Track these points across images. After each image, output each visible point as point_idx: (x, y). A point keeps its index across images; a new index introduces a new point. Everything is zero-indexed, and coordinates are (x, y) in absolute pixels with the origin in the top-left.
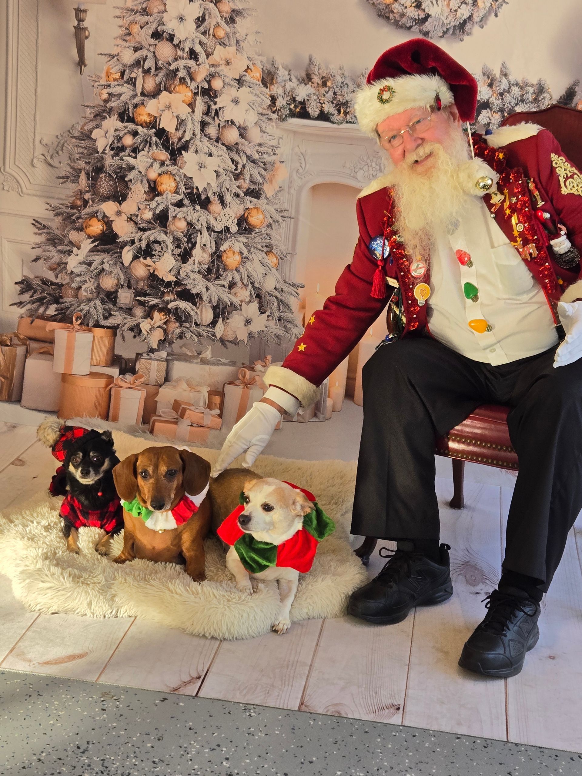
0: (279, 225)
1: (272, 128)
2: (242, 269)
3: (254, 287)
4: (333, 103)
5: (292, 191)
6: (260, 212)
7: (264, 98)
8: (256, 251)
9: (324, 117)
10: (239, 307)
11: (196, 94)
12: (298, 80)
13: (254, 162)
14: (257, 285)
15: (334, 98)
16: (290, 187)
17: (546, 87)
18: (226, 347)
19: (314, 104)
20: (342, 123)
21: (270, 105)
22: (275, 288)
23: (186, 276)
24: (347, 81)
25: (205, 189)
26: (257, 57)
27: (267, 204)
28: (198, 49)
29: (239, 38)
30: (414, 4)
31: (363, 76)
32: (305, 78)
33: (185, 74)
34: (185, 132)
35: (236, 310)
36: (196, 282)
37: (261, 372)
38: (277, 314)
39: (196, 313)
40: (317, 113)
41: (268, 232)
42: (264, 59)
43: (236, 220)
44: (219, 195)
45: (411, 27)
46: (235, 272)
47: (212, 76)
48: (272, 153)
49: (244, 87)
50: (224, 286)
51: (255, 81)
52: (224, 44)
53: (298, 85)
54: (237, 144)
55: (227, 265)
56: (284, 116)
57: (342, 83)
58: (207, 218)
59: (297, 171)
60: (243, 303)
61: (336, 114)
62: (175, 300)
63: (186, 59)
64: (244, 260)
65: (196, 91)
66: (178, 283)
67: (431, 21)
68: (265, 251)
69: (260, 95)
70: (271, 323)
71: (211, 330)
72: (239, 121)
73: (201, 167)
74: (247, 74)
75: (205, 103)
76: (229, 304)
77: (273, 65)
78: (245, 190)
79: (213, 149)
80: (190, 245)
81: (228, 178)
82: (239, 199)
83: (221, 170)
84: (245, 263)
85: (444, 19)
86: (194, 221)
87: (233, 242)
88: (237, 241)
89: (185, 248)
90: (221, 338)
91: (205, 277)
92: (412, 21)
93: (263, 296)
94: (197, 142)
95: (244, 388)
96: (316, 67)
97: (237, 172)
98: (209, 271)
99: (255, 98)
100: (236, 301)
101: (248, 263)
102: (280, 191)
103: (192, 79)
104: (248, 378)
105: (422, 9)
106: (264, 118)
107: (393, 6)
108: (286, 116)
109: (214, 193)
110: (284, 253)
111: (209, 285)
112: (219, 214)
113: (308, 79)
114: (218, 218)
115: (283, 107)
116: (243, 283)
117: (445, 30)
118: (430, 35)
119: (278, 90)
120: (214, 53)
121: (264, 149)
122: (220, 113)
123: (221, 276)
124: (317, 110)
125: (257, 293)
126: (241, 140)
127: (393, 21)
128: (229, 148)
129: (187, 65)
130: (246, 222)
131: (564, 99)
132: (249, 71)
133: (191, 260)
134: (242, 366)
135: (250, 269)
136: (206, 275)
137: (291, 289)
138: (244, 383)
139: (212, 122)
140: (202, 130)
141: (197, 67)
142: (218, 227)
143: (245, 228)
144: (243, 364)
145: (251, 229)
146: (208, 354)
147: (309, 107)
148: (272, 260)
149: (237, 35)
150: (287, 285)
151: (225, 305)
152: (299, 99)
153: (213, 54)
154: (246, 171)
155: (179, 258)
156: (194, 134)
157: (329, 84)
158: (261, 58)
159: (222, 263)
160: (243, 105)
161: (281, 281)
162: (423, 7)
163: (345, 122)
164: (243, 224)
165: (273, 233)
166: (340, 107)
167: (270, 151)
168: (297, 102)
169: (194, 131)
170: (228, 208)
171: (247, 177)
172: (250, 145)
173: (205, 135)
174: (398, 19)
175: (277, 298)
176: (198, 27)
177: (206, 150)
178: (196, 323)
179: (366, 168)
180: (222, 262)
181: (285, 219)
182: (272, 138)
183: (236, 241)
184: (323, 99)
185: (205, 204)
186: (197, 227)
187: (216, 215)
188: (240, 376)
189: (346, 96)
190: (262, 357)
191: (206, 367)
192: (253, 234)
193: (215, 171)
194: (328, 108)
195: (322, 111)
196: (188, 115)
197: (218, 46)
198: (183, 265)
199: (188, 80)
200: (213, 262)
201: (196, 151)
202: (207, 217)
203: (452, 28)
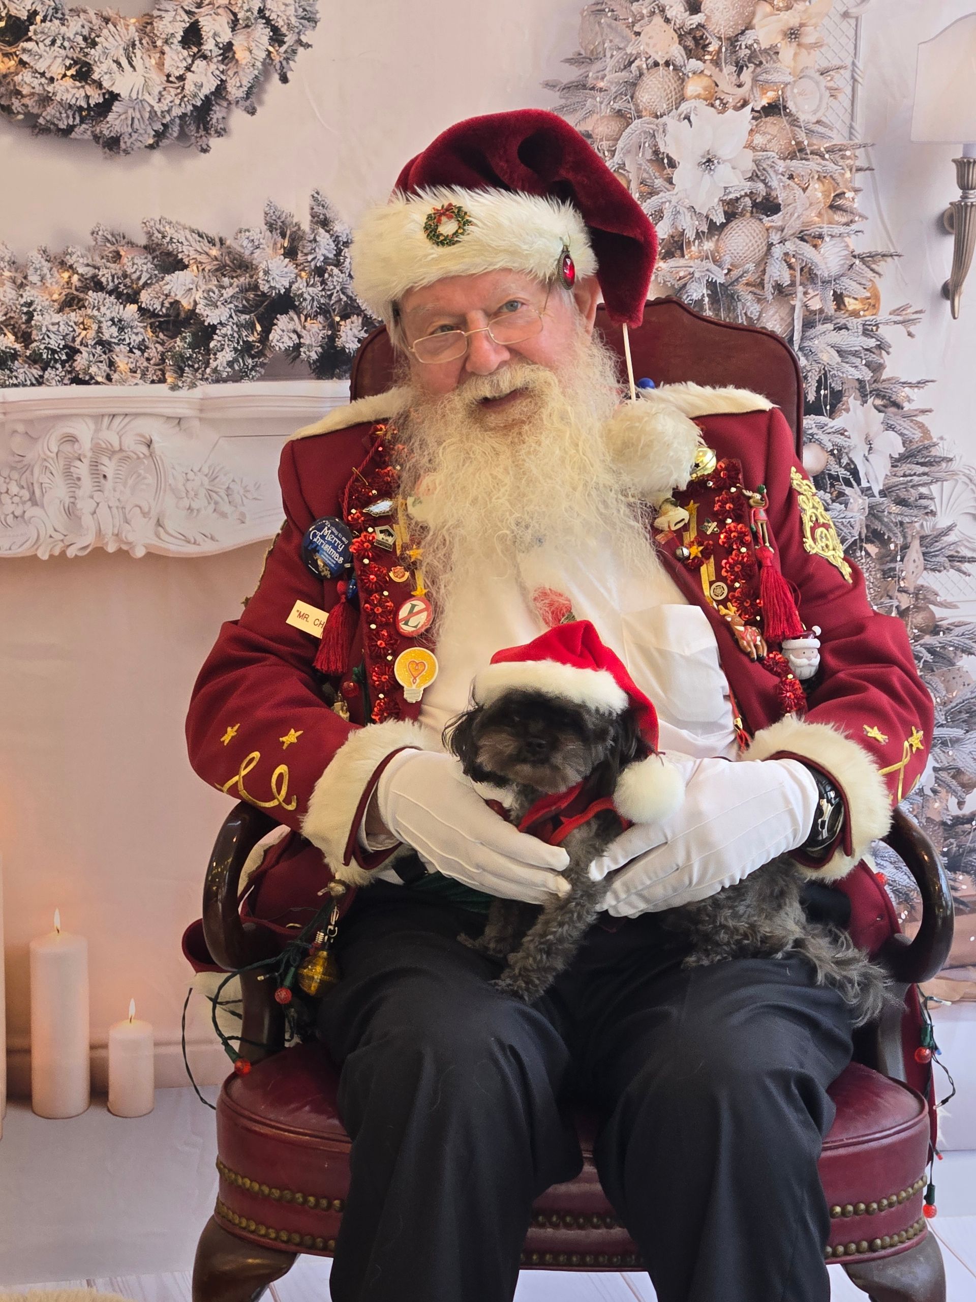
30: (72, 71)
45: (70, 129)
67: (121, 110)
85: (153, 103)
92: (70, 113)
105: (94, 81)
107: (18, 79)
117: (160, 127)
118: (122, 144)
127: (21, 117)
162: (95, 76)
174: (35, 111)
203: (177, 121)
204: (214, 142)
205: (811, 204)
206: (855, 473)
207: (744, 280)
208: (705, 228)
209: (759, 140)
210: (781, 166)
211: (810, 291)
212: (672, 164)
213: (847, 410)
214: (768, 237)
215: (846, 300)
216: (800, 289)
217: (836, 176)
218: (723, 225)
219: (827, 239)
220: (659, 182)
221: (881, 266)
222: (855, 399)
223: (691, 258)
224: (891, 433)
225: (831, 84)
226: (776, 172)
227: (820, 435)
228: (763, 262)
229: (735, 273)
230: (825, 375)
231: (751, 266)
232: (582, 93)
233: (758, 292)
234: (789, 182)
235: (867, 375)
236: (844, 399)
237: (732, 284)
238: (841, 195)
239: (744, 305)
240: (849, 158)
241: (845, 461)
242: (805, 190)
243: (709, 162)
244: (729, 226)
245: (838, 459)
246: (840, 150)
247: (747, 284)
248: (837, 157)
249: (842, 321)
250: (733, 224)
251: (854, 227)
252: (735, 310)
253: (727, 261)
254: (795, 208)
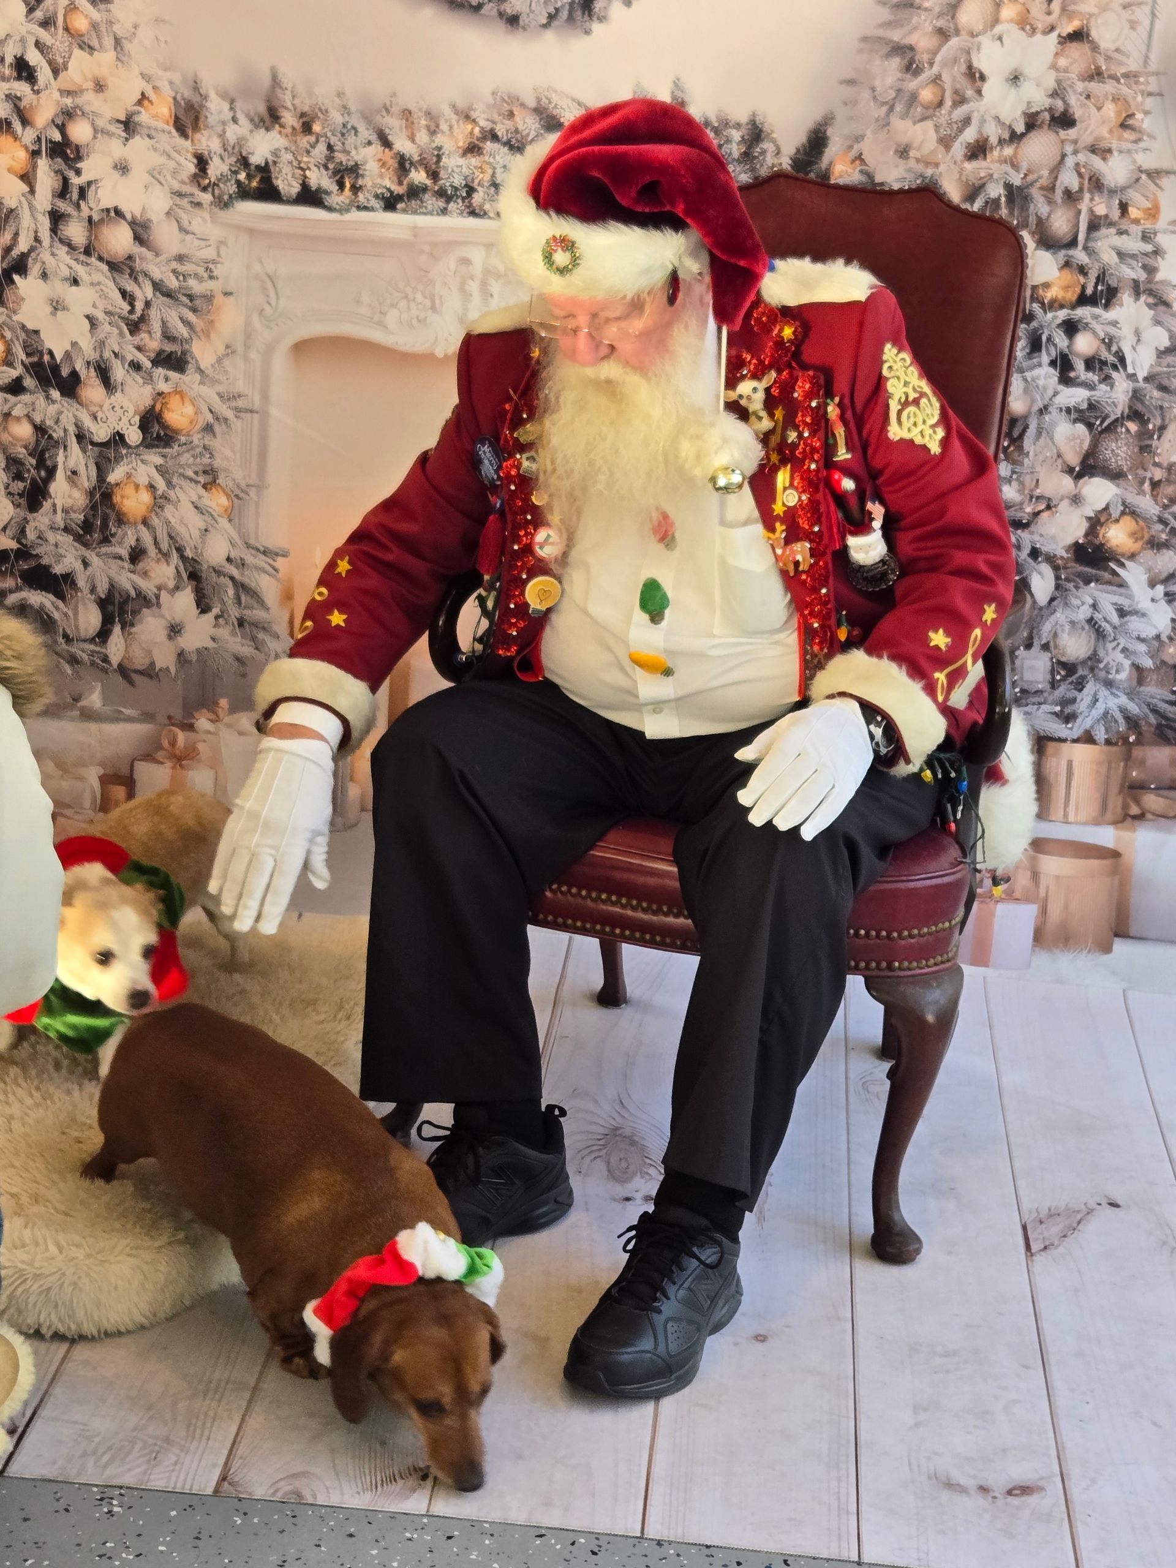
0: (228, 425)
1: (202, 222)
2: (155, 521)
3: (183, 558)
4: (326, 168)
5: (254, 355)
6: (187, 401)
7: (181, 159)
8: (183, 482)
9: (309, 197)
10: (154, 600)
11: (35, 154)
12: (252, 120)
13: (169, 294)
14: (189, 553)
15: (330, 158)
16: (247, 347)
17: (766, 128)
18: (131, 683)
19: (287, 170)
20: (348, 211)
21: (195, 176)
22: (229, 560)
23: (39, 537)
24: (355, 121)
25: (67, 355)
26: (160, 73)
27: (201, 383)
28: (33, 57)
29: (120, 34)
31: (387, 111)
32: (267, 118)
33: (9, 111)
34: (17, 234)
35: (148, 607)
36: (61, 551)
37: (209, 732)
38: (234, 612)
39: (66, 614)
40: (295, 189)
41: (207, 442)
42: (177, 78)
43: (137, 419)
44: (99, 366)
45: (480, 6)
46: (141, 527)
47: (69, 114)
48: (205, 275)
49: (137, 138)
50: (120, 558)
51: (160, 125)
52: (89, 47)
53: (251, 131)
54: (130, 258)
55: (124, 514)
56: (226, 197)
57: (344, 126)
58: (75, 416)
59: (261, 312)
60: (164, 594)
61: (335, 192)
62: (18, 589)
63: (8, 80)
64: (159, 502)
65: (36, 148)
66: (23, 553)
68: (203, 481)
69: (174, 154)
70: (224, 633)
71: (98, 649)
72: (131, 208)
73: (56, 309)
74: (142, 110)
75: (56, 172)
76: (133, 594)
77: (196, 88)
78: (153, 355)
79: (81, 271)
80: (43, 473)
81: (115, 331)
82: (142, 373)
83: (100, 315)
84: (161, 507)
86: (48, 423)
87: (134, 464)
88: (143, 461)
89: (33, 480)
90: (120, 665)
91: (78, 538)
93: (204, 575)
94: (45, 256)
95: (173, 768)
96: (288, 94)
97: (135, 317)
98: (87, 526)
99: (162, 160)
100: (148, 586)
101: (169, 508)
102: (228, 355)
103: (25, 122)
104: (182, 745)
106: (184, 202)
108: (230, 196)
109: (88, 363)
110: (243, 485)
111: (88, 556)
112: (101, 407)
113: (272, 117)
114: (100, 415)
115: (222, 178)
116: (160, 550)
117: (552, 11)
118: (521, 22)
119: (209, 143)
120: (70, 65)
121: (187, 268)
122: (91, 193)
123: (113, 535)
124: (295, 184)
125: (191, 569)
126: (138, 250)
128: (114, 266)
129: (13, 92)
130: (159, 423)
131: (806, 153)
132: (146, 103)
133: (47, 505)
134: (167, 722)
135: (173, 520)
136: (81, 536)
137: (261, 561)
138: (175, 756)
139: (74, 213)
140: (54, 230)
141: (35, 97)
142: (101, 433)
143: (158, 434)
144: (169, 718)
145: (171, 438)
146: (95, 699)
147: (277, 178)
148: (217, 501)
149: (116, 28)
150: (253, 552)
151: (125, 596)
152: (256, 159)
153: (66, 69)
154: (154, 315)
155: (21, 501)
156: (37, 239)
157: (317, 127)
158: (169, 75)
159: (113, 510)
160: (138, 173)
161: (239, 542)
163: (354, 209)
164: (153, 427)
165: (215, 444)
166: (342, 177)
167: (201, 271)
168: (253, 167)
169: (36, 232)
170: (118, 394)
171: (156, 327)
172: (158, 260)
173: (61, 241)
175: (232, 578)
176: (31, 10)
177: (66, 272)
178: (66, 636)
179: (403, 304)
180: (112, 506)
181: (242, 415)
182: (202, 243)
183: (139, 463)
184: (305, 159)
185: (70, 386)
186: (55, 435)
187: (94, 409)
188: (165, 744)
189: (353, 152)
190: (207, 703)
191: (93, 727)
192: (176, 447)
193: (88, 317)
194: (319, 179)
195: (305, 186)
196: (23, 199)
197: (77, 52)
198: (30, 516)
199: (17, 125)
200: (94, 507)
201: (44, 276)
202: (76, 413)
203: (567, 7)
204: (596, 27)
205: (1104, 122)
206: (1122, 360)
207: (1038, 185)
208: (1006, 136)
209: (1062, 62)
210: (1080, 86)
211: (1096, 198)
212: (983, 78)
213: (1121, 305)
214: (1063, 148)
215: (1130, 209)
216: (1087, 196)
217: (1129, 99)
218: (1023, 135)
219: (1115, 153)
220: (970, 93)
221: (1165, 182)
222: (1129, 295)
223: (992, 161)
224: (1159, 329)
225: (1133, 17)
226: (1075, 91)
227: (1094, 324)
228: (1056, 169)
229: (1030, 178)
230: (1104, 273)
231: (1045, 173)
232: (909, 11)
233: (1049, 195)
234: (1086, 101)
235: (1142, 276)
236: (1119, 295)
237: (1027, 187)
238: (1131, 116)
239: (1036, 205)
240: (1142, 83)
241: (1114, 348)
242: (1099, 109)
243: (1015, 79)
244: (1028, 136)
245: (1109, 346)
246: (1135, 76)
247: (1041, 188)
248: (1132, 81)
249: (1124, 227)
250: (1032, 134)
251: (1141, 145)
252: (1027, 210)
253: (1024, 166)
254: (1089, 125)
